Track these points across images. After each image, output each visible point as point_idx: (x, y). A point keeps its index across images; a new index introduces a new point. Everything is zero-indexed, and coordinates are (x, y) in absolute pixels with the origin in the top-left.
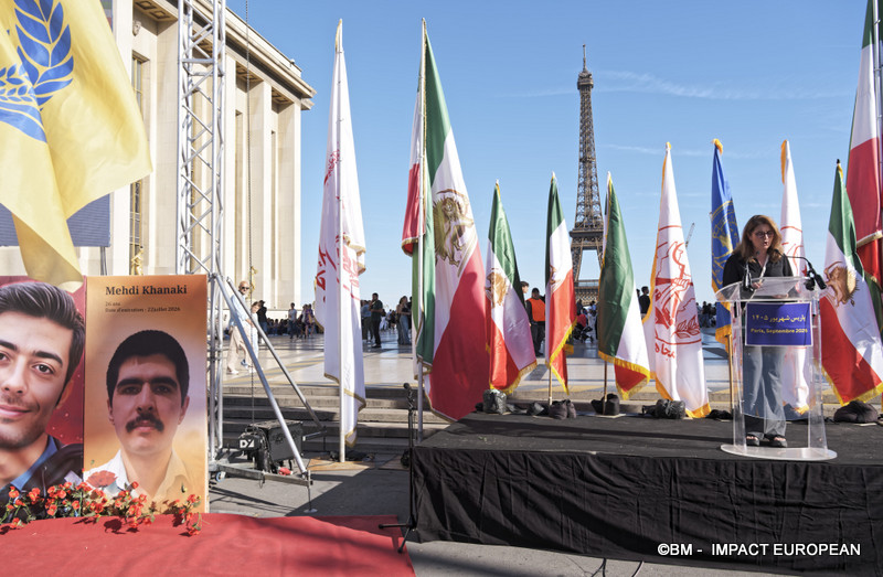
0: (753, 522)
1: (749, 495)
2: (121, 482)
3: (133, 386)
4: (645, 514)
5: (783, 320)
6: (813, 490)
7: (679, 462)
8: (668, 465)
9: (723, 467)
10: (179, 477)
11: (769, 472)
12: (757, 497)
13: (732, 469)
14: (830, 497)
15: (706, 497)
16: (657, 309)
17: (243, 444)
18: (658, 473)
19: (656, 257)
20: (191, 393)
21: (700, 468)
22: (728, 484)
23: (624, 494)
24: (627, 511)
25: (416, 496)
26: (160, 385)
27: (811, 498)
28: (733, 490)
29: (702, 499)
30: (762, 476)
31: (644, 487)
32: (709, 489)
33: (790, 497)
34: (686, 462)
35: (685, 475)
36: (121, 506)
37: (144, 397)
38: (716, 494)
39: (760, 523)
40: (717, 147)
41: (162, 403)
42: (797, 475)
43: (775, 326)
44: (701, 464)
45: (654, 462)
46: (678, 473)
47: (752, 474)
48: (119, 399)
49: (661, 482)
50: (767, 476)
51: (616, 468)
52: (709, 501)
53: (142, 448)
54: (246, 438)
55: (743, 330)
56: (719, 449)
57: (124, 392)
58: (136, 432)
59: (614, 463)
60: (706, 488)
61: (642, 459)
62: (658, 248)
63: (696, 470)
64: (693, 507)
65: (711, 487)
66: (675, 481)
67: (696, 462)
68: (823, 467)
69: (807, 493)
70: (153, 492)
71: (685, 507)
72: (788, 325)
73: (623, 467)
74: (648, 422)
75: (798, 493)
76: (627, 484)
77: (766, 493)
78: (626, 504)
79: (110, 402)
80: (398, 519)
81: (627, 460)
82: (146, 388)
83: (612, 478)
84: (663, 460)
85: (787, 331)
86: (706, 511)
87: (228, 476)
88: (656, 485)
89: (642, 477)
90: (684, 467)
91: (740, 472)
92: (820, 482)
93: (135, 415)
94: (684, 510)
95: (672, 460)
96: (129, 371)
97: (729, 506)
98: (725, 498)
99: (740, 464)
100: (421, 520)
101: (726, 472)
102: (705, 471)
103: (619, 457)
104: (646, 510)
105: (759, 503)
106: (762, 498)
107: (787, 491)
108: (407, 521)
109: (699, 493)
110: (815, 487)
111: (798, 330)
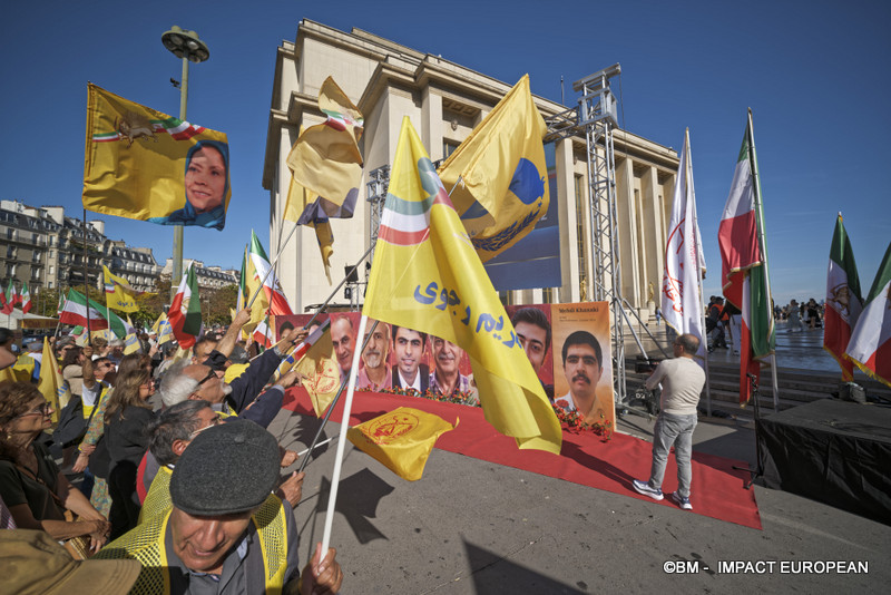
2: (571, 407)
3: (574, 359)
10: (599, 410)
17: (638, 396)
20: (603, 365)
25: (762, 454)
26: (587, 360)
36: (572, 419)
37: (580, 365)
41: (589, 370)
48: (568, 365)
53: (580, 391)
54: (640, 392)
57: (570, 362)
58: (577, 382)
70: (587, 414)
79: (564, 366)
80: (750, 465)
82: (581, 360)
87: (630, 413)
93: (576, 374)
96: (572, 351)
100: (766, 470)
108: (755, 469)
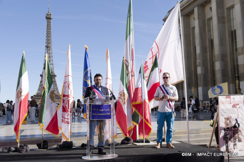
5: (102, 110)
16: (63, 106)
19: (64, 87)
40: (86, 49)
43: (100, 112)
55: (90, 114)
56: (81, 158)
62: (64, 83)
72: (104, 112)
85: (104, 114)
111: (107, 114)
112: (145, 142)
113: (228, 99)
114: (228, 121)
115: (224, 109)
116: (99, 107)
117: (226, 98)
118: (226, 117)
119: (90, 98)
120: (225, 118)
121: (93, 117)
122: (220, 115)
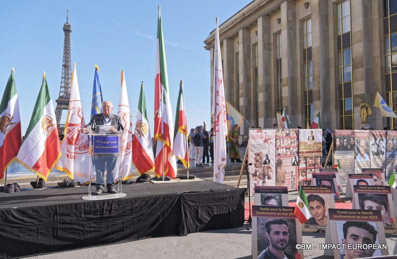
0: (90, 227)
1: (89, 216)
4: (41, 233)
5: (108, 143)
6: (114, 210)
7: (59, 206)
8: (54, 208)
9: (79, 206)
11: (98, 205)
12: (92, 216)
13: (83, 206)
14: (120, 212)
15: (71, 220)
18: (48, 213)
21: (69, 208)
22: (80, 213)
23: (31, 226)
24: (32, 233)
27: (113, 214)
28: (83, 215)
29: (69, 222)
30: (95, 207)
31: (41, 220)
32: (72, 216)
33: (105, 214)
34: (62, 206)
35: (61, 212)
38: (75, 218)
39: (93, 227)
40: (96, 69)
42: (109, 205)
43: (105, 145)
44: (69, 206)
45: (47, 208)
46: (58, 211)
47: (91, 208)
49: (50, 217)
50: (97, 207)
51: (27, 214)
52: (72, 222)
55: (92, 147)
56: (81, 198)
59: (26, 211)
60: (71, 216)
61: (41, 207)
63: (67, 209)
64: (64, 226)
65: (73, 215)
66: (57, 216)
67: (67, 205)
68: (118, 201)
69: (112, 212)
71: (61, 226)
72: (110, 145)
73: (31, 213)
74: (57, 190)
75: (108, 212)
76: (32, 221)
77: (96, 215)
78: (31, 230)
81: (33, 209)
83: (24, 219)
84: (51, 206)
85: (110, 147)
86: (70, 226)
88: (47, 218)
89: (40, 216)
90: (61, 208)
91: (86, 207)
92: (117, 206)
94: (60, 228)
95: (55, 206)
97: (81, 222)
98: (79, 219)
99: (86, 204)
101: (80, 208)
102: (71, 209)
103: (29, 208)
104: (41, 231)
105: (93, 219)
106: (95, 217)
107: (105, 212)
109: (67, 219)
110: (115, 209)
111: (114, 147)
112: (165, 180)
113: (260, 134)
114: (259, 157)
115: (255, 143)
116: (104, 139)
117: (257, 132)
118: (256, 152)
119: (92, 129)
120: (255, 154)
121: (96, 150)
122: (250, 150)
